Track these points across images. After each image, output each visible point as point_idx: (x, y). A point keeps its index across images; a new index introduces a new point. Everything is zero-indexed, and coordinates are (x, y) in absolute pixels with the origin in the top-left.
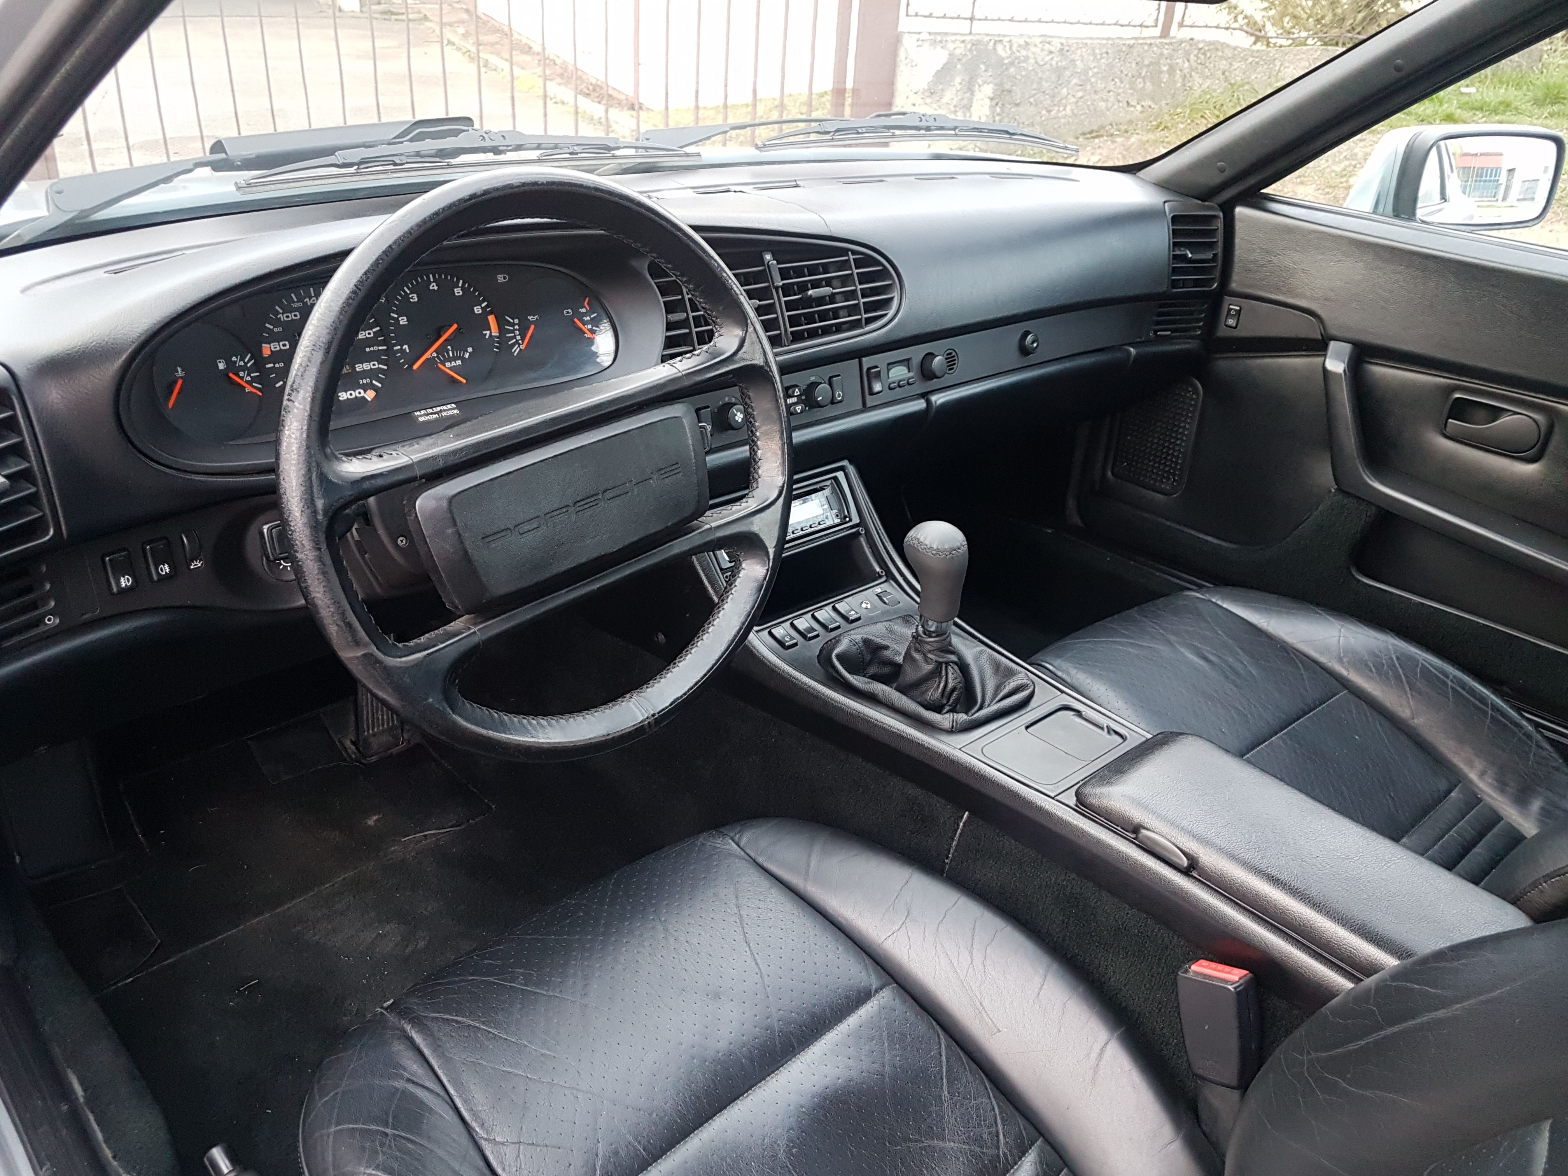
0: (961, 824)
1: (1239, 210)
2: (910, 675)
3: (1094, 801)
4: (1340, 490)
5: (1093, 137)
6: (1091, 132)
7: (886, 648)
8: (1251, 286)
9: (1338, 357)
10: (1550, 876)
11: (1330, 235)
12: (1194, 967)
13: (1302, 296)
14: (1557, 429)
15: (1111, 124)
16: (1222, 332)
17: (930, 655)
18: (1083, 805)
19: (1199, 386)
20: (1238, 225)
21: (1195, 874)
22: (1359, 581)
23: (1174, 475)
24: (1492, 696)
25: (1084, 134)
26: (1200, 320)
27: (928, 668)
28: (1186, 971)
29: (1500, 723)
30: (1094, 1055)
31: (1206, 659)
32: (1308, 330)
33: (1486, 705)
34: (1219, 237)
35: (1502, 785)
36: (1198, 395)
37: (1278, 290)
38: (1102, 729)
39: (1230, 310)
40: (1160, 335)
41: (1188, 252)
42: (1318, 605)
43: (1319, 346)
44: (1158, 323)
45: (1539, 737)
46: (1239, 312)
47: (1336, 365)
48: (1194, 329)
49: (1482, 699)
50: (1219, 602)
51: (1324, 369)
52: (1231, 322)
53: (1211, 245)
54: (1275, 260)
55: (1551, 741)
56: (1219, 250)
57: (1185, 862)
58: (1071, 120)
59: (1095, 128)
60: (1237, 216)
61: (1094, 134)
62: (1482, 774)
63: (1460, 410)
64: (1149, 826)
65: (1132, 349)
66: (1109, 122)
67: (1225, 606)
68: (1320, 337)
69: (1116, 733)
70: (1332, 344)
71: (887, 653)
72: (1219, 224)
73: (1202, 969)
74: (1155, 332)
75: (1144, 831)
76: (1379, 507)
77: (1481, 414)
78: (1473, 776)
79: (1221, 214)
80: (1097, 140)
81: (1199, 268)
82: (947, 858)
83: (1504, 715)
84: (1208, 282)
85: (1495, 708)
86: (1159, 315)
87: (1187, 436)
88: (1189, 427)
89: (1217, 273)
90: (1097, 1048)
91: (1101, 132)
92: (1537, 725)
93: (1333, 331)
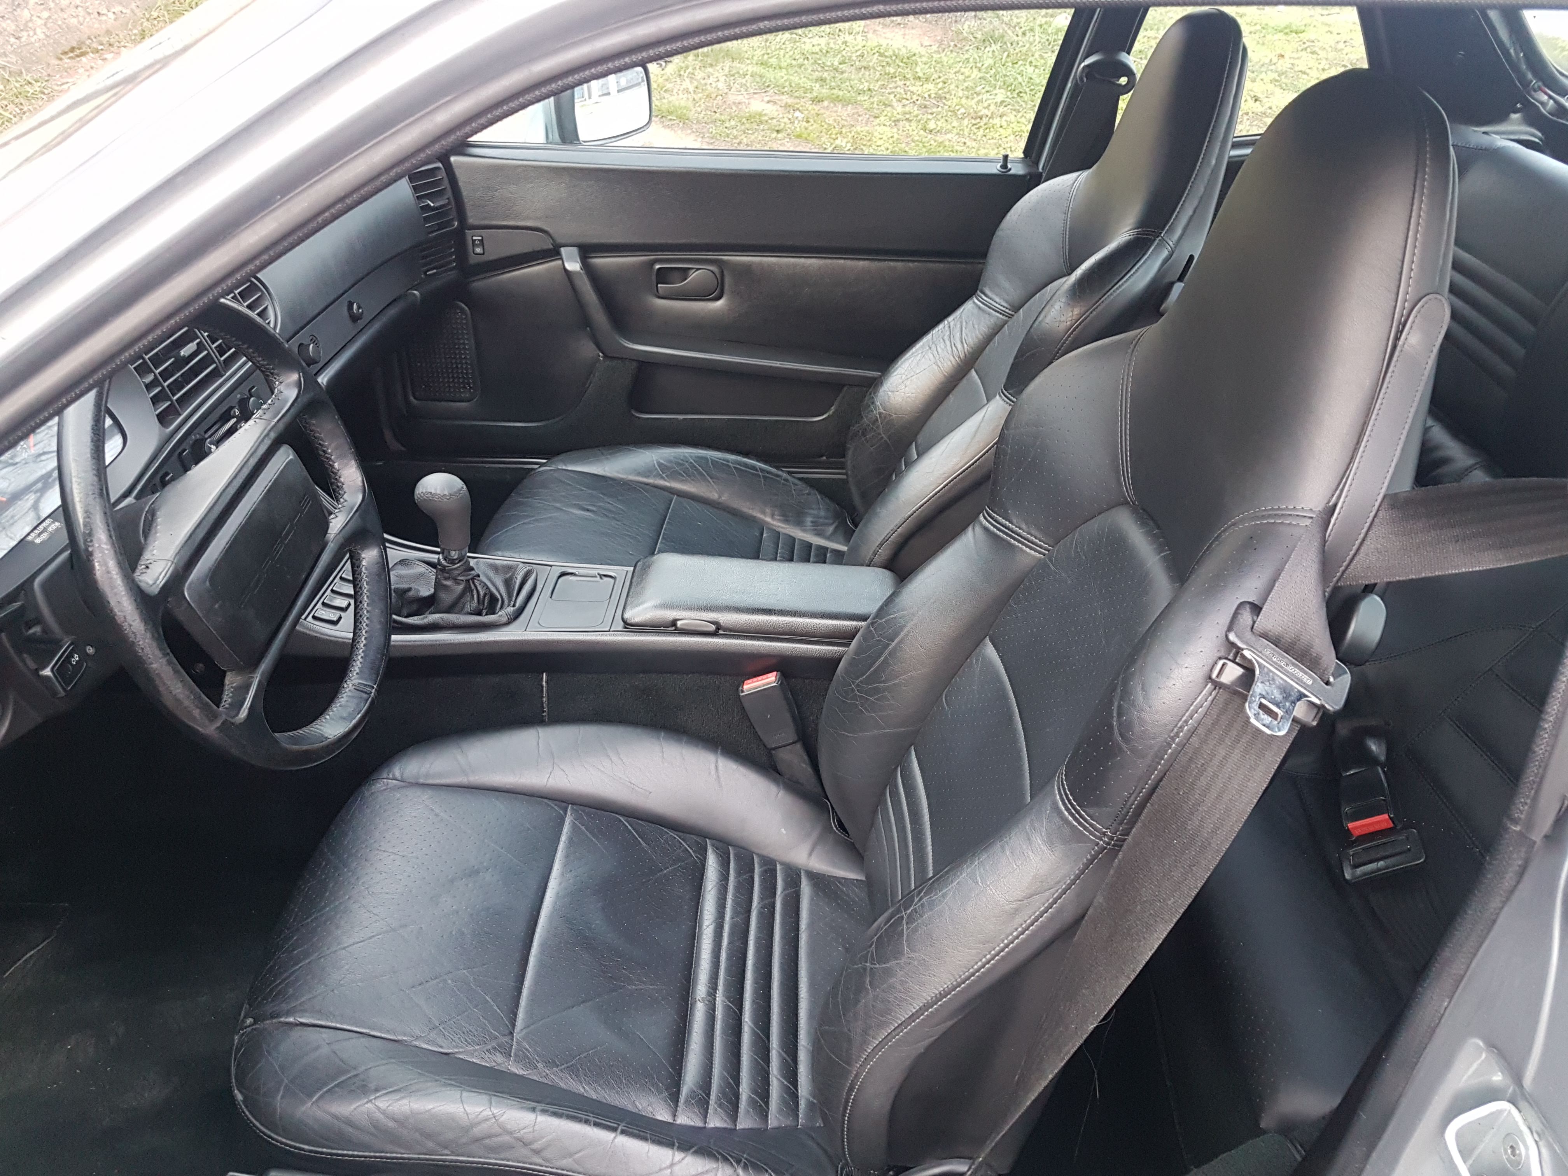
0: (544, 683)
1: (453, 159)
2: (446, 598)
3: (637, 619)
4: (605, 356)
5: (78, 56)
6: (72, 49)
7: (409, 589)
8: (485, 219)
9: (571, 259)
10: (881, 545)
11: (529, 166)
12: (745, 687)
13: (528, 218)
14: (725, 273)
15: (89, 38)
16: (473, 260)
17: (460, 578)
18: (628, 626)
19: (463, 306)
20: (457, 172)
21: (721, 632)
22: (639, 418)
23: (469, 384)
24: (758, 464)
25: (65, 53)
26: (451, 254)
27: (461, 587)
28: (743, 691)
29: (769, 479)
30: (713, 772)
31: (588, 510)
32: (544, 244)
33: (757, 470)
34: (446, 184)
35: (786, 521)
36: (466, 315)
37: (507, 217)
38: (596, 577)
39: (474, 241)
40: (430, 275)
41: (429, 202)
42: (628, 444)
43: (554, 253)
44: (425, 265)
45: (793, 479)
46: (482, 241)
47: (573, 266)
48: (450, 262)
49: (754, 468)
50: (564, 467)
51: (565, 270)
52: (478, 250)
53: (441, 193)
54: (497, 194)
55: (800, 479)
56: (449, 193)
57: (713, 628)
58: (45, 42)
59: (75, 44)
60: (454, 165)
61: (78, 52)
62: (773, 516)
63: (663, 276)
64: (680, 617)
65: (415, 292)
66: (86, 36)
67: (569, 468)
68: (551, 247)
69: (605, 576)
70: (563, 250)
71: (411, 594)
72: (442, 174)
73: (751, 686)
74: (425, 273)
75: (679, 623)
76: (638, 361)
77: (677, 275)
78: (768, 519)
79: (440, 165)
80: (83, 59)
81: (440, 212)
82: (544, 712)
83: (768, 472)
84: (449, 223)
85: (762, 470)
86: (424, 257)
87: (468, 350)
88: (469, 343)
89: (453, 214)
90: (713, 767)
91: (84, 49)
92: (790, 473)
93: (560, 240)
